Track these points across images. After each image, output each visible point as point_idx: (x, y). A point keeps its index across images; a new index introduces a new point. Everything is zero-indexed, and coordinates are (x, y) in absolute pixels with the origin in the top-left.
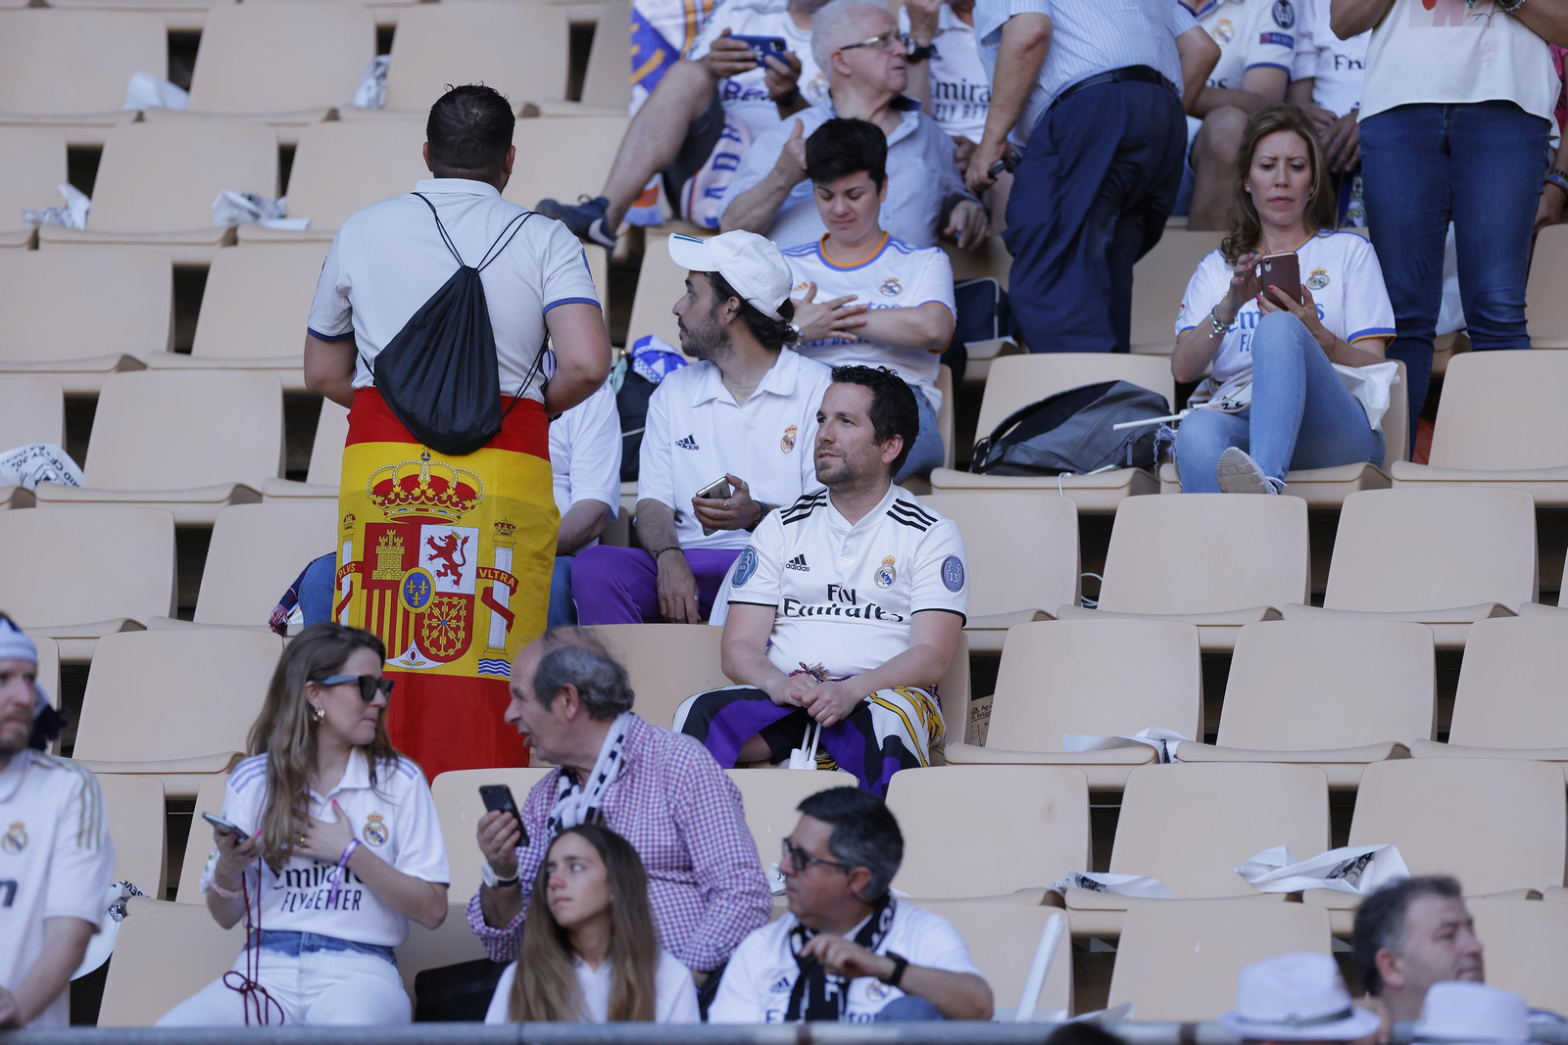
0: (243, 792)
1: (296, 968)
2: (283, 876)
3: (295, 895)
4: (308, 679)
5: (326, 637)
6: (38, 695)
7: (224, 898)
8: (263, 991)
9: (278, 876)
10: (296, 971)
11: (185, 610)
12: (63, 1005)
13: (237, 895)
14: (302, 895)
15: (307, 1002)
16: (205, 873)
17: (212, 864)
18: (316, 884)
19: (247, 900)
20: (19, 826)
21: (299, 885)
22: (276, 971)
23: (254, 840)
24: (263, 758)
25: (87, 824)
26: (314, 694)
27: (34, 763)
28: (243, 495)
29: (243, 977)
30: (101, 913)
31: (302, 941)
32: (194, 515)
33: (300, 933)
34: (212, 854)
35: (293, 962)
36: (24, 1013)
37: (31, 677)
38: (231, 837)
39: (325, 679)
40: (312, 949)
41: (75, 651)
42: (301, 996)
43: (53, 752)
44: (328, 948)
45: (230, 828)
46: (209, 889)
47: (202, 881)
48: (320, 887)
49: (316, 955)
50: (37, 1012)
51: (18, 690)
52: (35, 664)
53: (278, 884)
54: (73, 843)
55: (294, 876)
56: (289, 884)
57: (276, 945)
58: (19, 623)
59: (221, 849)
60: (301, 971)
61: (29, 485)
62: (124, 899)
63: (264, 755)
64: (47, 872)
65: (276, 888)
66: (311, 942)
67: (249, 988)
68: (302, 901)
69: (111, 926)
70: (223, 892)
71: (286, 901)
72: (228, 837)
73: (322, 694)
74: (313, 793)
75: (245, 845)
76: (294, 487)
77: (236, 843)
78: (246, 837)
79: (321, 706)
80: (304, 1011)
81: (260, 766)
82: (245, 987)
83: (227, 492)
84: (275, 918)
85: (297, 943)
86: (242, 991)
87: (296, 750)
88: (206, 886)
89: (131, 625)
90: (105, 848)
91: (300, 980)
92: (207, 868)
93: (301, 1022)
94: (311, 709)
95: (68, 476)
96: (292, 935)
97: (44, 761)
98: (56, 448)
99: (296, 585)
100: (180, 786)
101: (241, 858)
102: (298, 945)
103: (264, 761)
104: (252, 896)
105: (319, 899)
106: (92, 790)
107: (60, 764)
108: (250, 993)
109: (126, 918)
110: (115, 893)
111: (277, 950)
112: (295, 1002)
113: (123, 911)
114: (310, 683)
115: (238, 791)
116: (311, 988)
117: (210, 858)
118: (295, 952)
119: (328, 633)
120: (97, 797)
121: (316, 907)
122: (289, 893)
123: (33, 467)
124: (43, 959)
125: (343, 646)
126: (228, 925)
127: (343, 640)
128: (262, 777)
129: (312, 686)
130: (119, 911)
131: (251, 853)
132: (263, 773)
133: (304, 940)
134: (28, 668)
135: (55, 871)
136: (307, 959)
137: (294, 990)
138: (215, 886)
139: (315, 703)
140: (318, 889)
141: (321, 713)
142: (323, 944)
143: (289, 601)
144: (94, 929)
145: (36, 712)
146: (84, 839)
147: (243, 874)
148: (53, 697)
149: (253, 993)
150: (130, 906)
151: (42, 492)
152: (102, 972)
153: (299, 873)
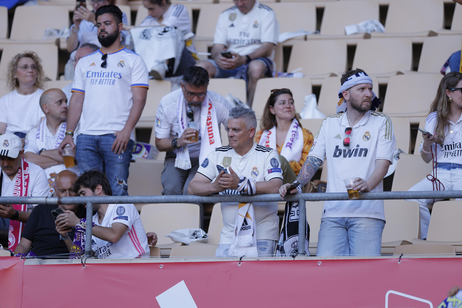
0: (430, 123)
1: (450, 174)
2: (444, 147)
3: (448, 153)
4: (446, 89)
5: (453, 76)
6: (373, 94)
7: (426, 153)
8: (438, 181)
9: (442, 147)
10: (450, 175)
11: (415, 68)
12: (381, 185)
13: (430, 152)
14: (450, 152)
15: (453, 184)
16: (420, 147)
17: (422, 144)
18: (454, 149)
19: (433, 155)
20: (368, 133)
21: (449, 149)
22: (443, 175)
23: (434, 136)
24: (435, 113)
25: (388, 132)
26: (449, 93)
27: (372, 114)
28: (432, 34)
29: (432, 176)
30: (392, 158)
31: (451, 166)
32: (418, 40)
33: (451, 163)
34: (422, 141)
35: (449, 172)
36: (370, 188)
37: (371, 89)
38: (427, 135)
39: (452, 89)
40: (454, 168)
41: (383, 81)
42: (451, 182)
43: (377, 111)
44: (459, 168)
45: (427, 133)
46: (422, 152)
47: (419, 149)
48: (455, 150)
49: (455, 170)
50: (374, 187)
51: (367, 93)
52: (372, 85)
53: (442, 150)
54: (384, 137)
55: (447, 147)
56: (446, 149)
57: (443, 167)
58: (367, 73)
59: (424, 139)
60: (451, 175)
61: (369, 32)
62: (399, 154)
63: (436, 112)
64: (376, 146)
65: (442, 151)
66: (454, 166)
67: (434, 180)
68: (450, 154)
69: (395, 162)
70: (425, 152)
71: (445, 155)
72: (426, 135)
73: (451, 93)
74: (450, 122)
75: (431, 138)
76: (447, 31)
77: (429, 137)
78: (432, 135)
79: (451, 97)
80: (452, 186)
81: (435, 115)
82: (433, 179)
83: (427, 33)
84: (442, 159)
85: (450, 166)
86: (432, 180)
87: (444, 110)
88: (421, 150)
89: (399, 73)
90: (393, 139)
91: (451, 177)
92: (421, 146)
93: (452, 189)
94: (448, 98)
95: (380, 30)
96: (448, 164)
97: (375, 114)
98: (377, 21)
99: (448, 61)
100: (414, 121)
101: (430, 141)
102: (450, 167)
103: (436, 113)
104: (434, 153)
105: (455, 153)
106: (389, 123)
107: (380, 115)
108: (434, 181)
109: (399, 160)
110: (396, 152)
111: (444, 168)
112: (450, 184)
113: (398, 157)
114: (447, 90)
115: (429, 122)
116: (454, 179)
117: (422, 142)
118: (449, 169)
119: (453, 75)
120: (391, 124)
121: (455, 156)
122: (446, 152)
123: (371, 27)
124: (376, 172)
125: (457, 79)
126: (428, 162)
127: (457, 77)
128: (436, 118)
129: (448, 91)
130: (397, 157)
131: (433, 140)
132: (436, 117)
133: (452, 165)
134: (370, 86)
135: (378, 146)
136: (453, 171)
137: (449, 180)
138: (423, 150)
139: (449, 96)
140: (454, 150)
141: (451, 99)
142: (457, 166)
143: (446, 65)
144: (390, 163)
145: (372, 99)
146: (387, 136)
147: (431, 146)
148: (377, 94)
149: (435, 181)
150: (400, 156)
151: (373, 34)
152: (392, 176)
153: (448, 146)
